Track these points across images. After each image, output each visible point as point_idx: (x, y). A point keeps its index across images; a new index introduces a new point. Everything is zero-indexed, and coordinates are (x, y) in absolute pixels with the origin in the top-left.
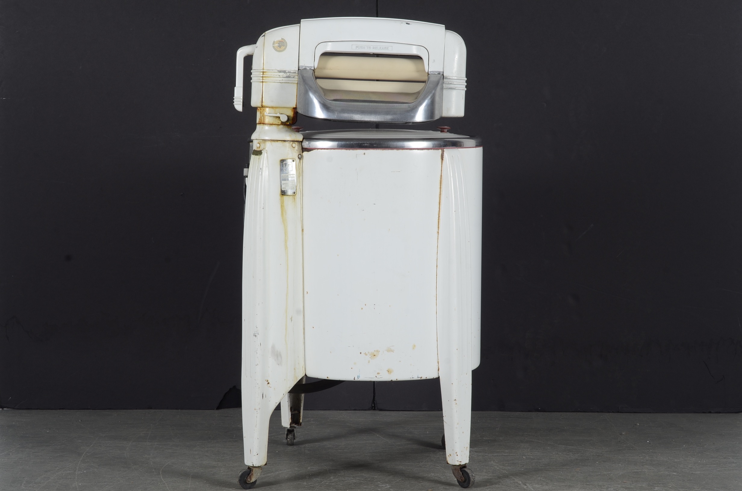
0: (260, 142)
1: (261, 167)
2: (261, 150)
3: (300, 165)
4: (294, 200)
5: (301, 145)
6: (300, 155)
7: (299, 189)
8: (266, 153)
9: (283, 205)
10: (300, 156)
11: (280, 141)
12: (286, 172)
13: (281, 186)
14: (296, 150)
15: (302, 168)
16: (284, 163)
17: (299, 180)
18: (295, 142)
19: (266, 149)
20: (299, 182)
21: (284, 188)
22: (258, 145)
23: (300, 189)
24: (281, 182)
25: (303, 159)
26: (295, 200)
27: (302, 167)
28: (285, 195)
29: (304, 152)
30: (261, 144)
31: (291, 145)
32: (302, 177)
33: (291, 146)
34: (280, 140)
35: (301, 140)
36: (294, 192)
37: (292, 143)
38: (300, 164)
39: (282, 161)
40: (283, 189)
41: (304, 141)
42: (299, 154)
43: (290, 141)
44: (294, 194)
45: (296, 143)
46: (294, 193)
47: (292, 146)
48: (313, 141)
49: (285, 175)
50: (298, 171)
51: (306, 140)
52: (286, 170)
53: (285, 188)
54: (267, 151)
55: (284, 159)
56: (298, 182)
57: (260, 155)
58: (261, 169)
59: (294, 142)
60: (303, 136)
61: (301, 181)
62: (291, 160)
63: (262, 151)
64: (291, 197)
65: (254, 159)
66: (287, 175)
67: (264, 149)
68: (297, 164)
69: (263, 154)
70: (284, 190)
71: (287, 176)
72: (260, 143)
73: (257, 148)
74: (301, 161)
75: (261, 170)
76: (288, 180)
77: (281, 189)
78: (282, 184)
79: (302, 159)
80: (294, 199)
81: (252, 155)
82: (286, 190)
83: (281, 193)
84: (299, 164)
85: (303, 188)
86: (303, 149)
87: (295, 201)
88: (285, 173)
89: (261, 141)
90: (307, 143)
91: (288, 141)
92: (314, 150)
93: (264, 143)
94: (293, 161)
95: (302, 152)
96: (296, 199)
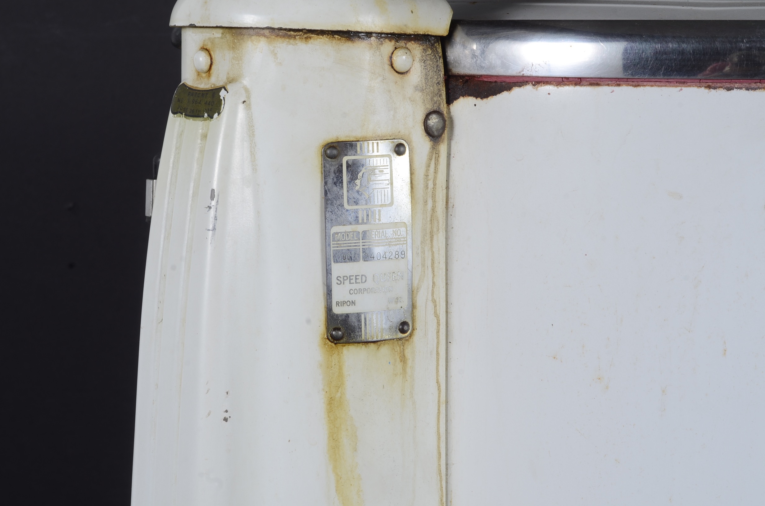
0: (212, 41)
1: (215, 187)
2: (219, 89)
3: (436, 172)
4: (399, 366)
5: (441, 62)
6: (437, 112)
7: (430, 305)
8: (241, 107)
9: (339, 395)
10: (434, 121)
11: (324, 39)
12: (356, 211)
13: (329, 293)
14: (416, 88)
15: (447, 188)
16: (345, 159)
17: (428, 255)
18: (412, 45)
19: (246, 82)
20: (429, 263)
21: (344, 303)
22: (203, 60)
23: (434, 301)
24: (328, 272)
25: (450, 139)
26: (404, 369)
27: (447, 181)
28: (348, 343)
29: (456, 99)
30: (217, 56)
31: (387, 62)
32: (447, 239)
33: (387, 67)
34: (322, 33)
35: (442, 29)
36: (404, 323)
37: (388, 46)
38: (436, 165)
39: (335, 152)
40: (337, 310)
41: (459, 36)
42: (430, 107)
43: (381, 35)
44: (401, 335)
45: (416, 49)
46: (403, 327)
47: (392, 65)
48: (507, 38)
49: (348, 228)
50: (426, 202)
51: (469, 34)
52: (356, 203)
53: (353, 303)
54: (247, 90)
55: (343, 138)
56: (423, 265)
57: (211, 116)
58: (212, 198)
59: (402, 43)
60: (453, 8)
61: (443, 260)
62: (385, 147)
63: (223, 93)
64: (385, 350)
65: (181, 135)
66: (360, 228)
67: (231, 81)
68: (416, 165)
69: (226, 109)
70: (347, 316)
71: (364, 232)
72: (209, 47)
73: (199, 73)
74: (443, 148)
75: (214, 203)
76: (368, 256)
77: (329, 309)
78: (334, 281)
79: (445, 135)
80: (403, 359)
81: (171, 115)
82: (358, 315)
83: (328, 329)
84: (429, 166)
85: (454, 299)
86: (453, 83)
87: (409, 370)
88: (351, 218)
89: (218, 34)
90: (475, 47)
91: (369, 34)
92: (516, 91)
93: (233, 47)
94: (399, 150)
95: (450, 101)
96: (409, 363)
